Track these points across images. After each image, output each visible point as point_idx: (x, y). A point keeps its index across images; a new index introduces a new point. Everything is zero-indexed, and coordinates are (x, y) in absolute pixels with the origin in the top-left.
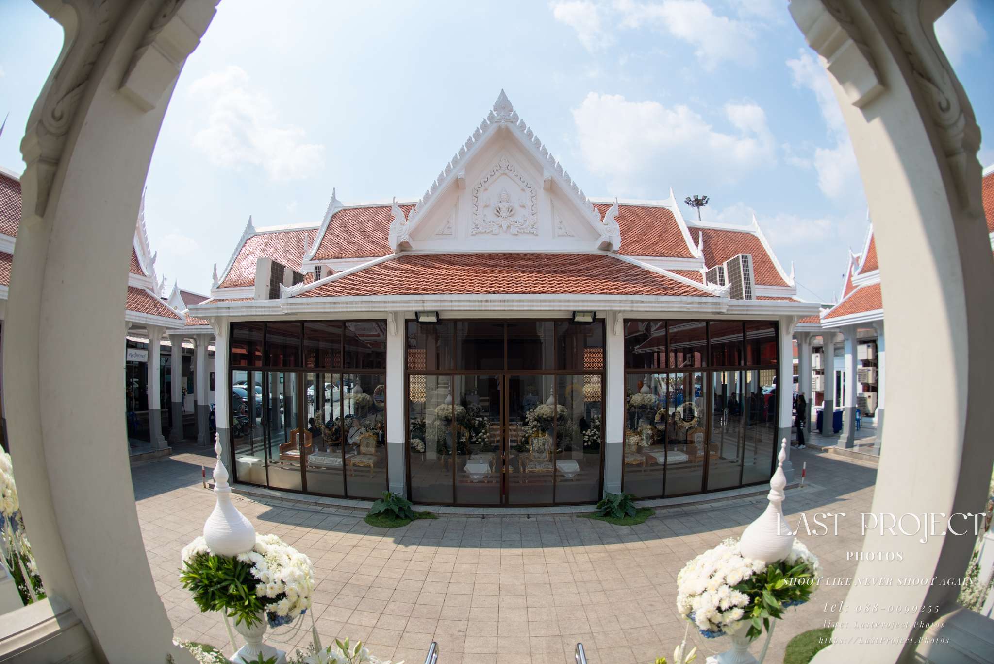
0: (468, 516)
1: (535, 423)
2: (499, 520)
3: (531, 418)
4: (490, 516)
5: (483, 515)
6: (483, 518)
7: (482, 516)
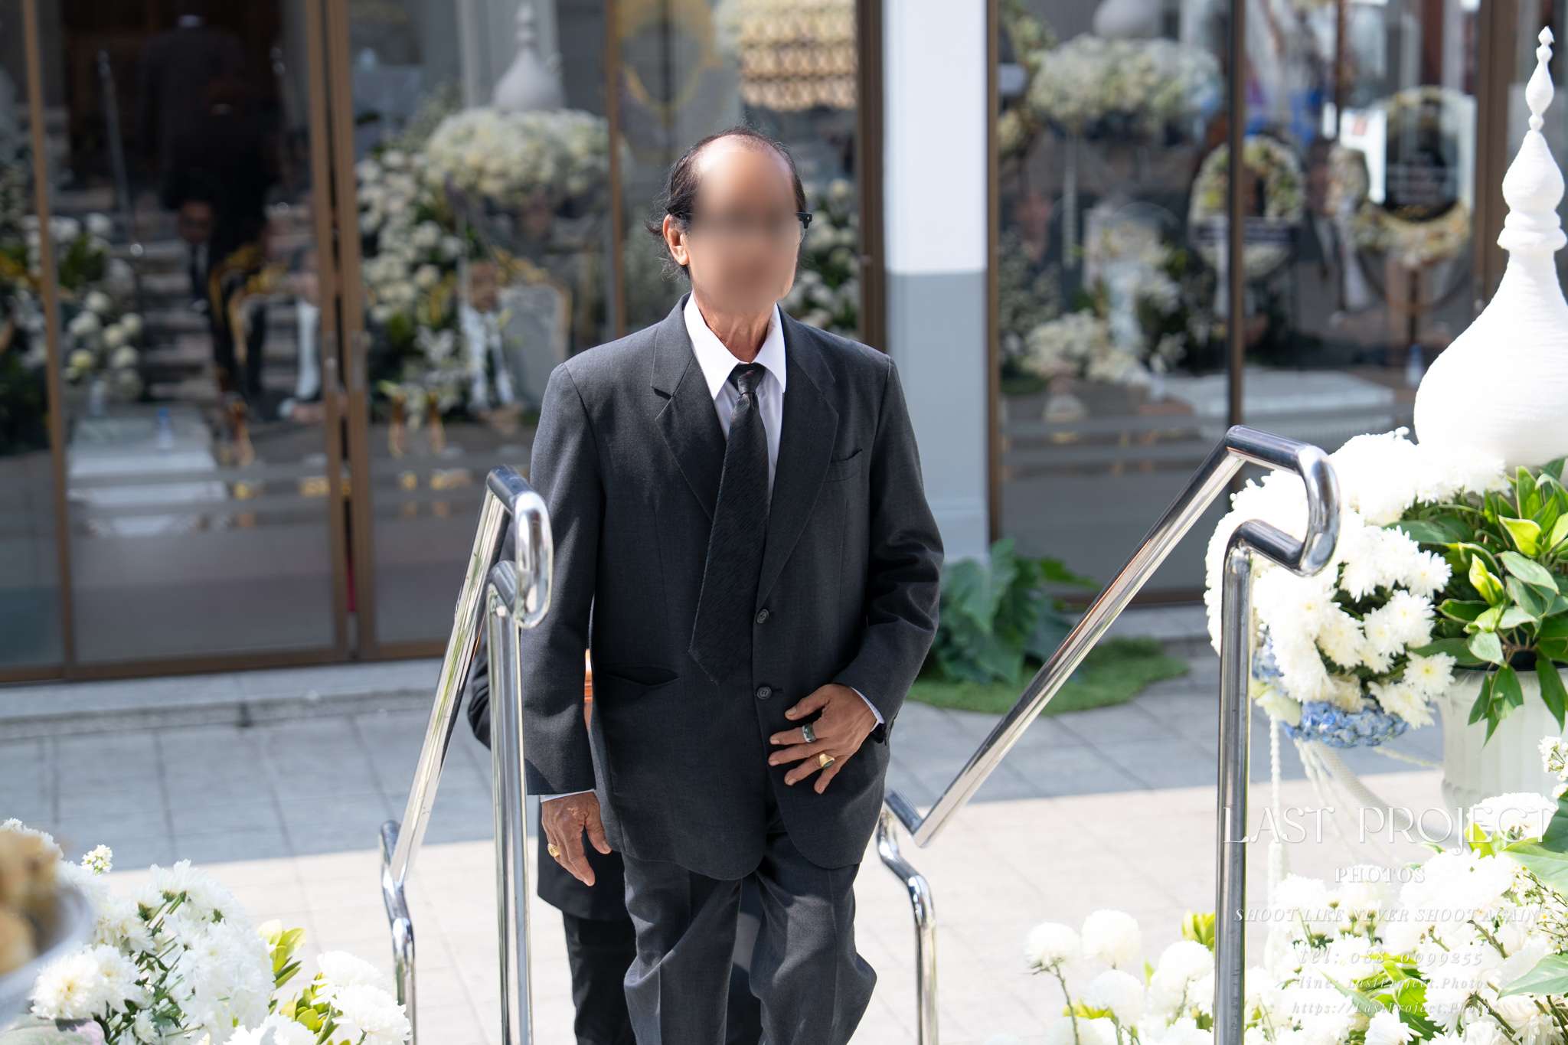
0: (154, 721)
1: (427, 234)
2: (334, 726)
3: (396, 205)
4: (282, 712)
5: (243, 708)
6: (245, 723)
7: (234, 716)
